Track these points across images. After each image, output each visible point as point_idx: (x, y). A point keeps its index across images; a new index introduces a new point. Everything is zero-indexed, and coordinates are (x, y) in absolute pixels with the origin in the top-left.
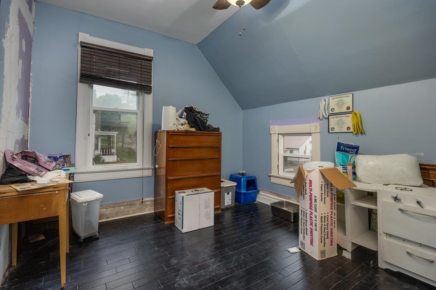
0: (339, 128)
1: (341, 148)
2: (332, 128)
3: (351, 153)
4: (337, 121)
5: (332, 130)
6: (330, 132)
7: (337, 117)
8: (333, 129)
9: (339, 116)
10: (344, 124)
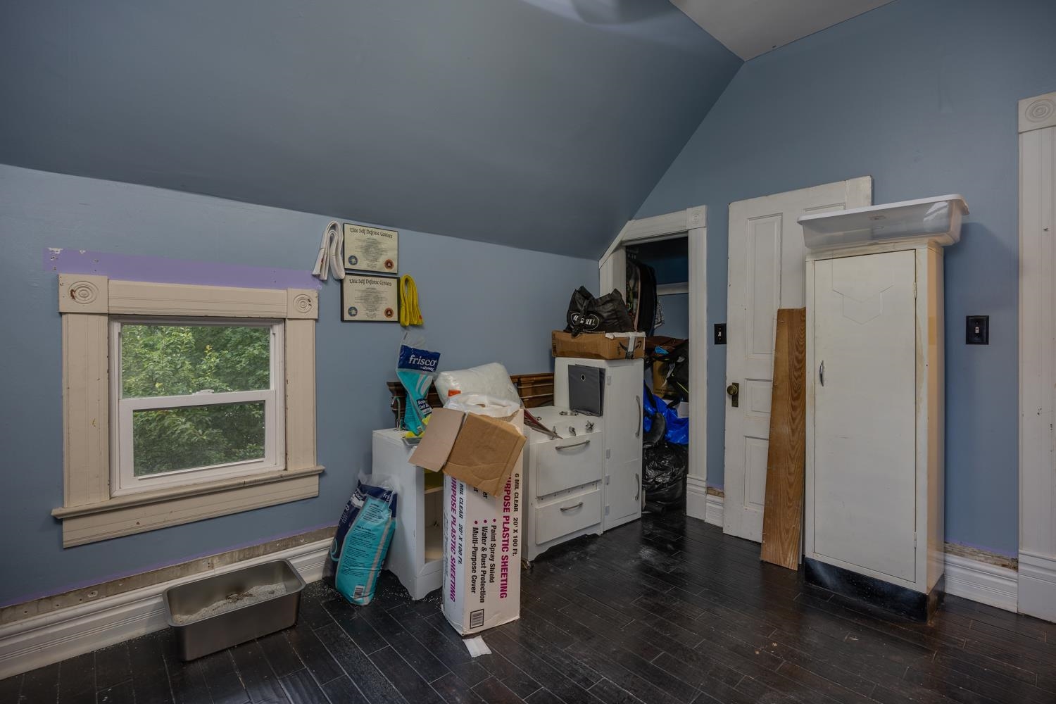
0: (367, 310)
1: (411, 359)
2: (351, 308)
3: (425, 370)
4: (363, 291)
5: (350, 314)
6: (345, 319)
7: (363, 282)
8: (353, 310)
9: (369, 278)
10: (380, 302)
